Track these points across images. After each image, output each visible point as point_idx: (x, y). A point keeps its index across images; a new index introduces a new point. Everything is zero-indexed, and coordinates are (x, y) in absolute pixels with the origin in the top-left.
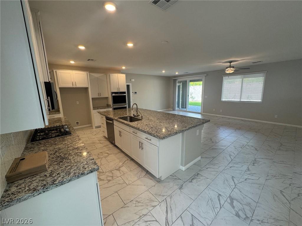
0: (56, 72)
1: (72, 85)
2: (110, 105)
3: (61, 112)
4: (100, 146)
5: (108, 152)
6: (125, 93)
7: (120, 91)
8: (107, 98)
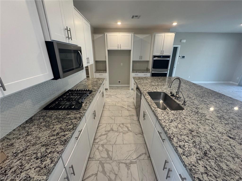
0: (107, 35)
1: (117, 47)
2: (149, 69)
3: (107, 72)
4: (126, 113)
5: (129, 125)
6: (169, 57)
7: (163, 55)
8: (148, 62)
